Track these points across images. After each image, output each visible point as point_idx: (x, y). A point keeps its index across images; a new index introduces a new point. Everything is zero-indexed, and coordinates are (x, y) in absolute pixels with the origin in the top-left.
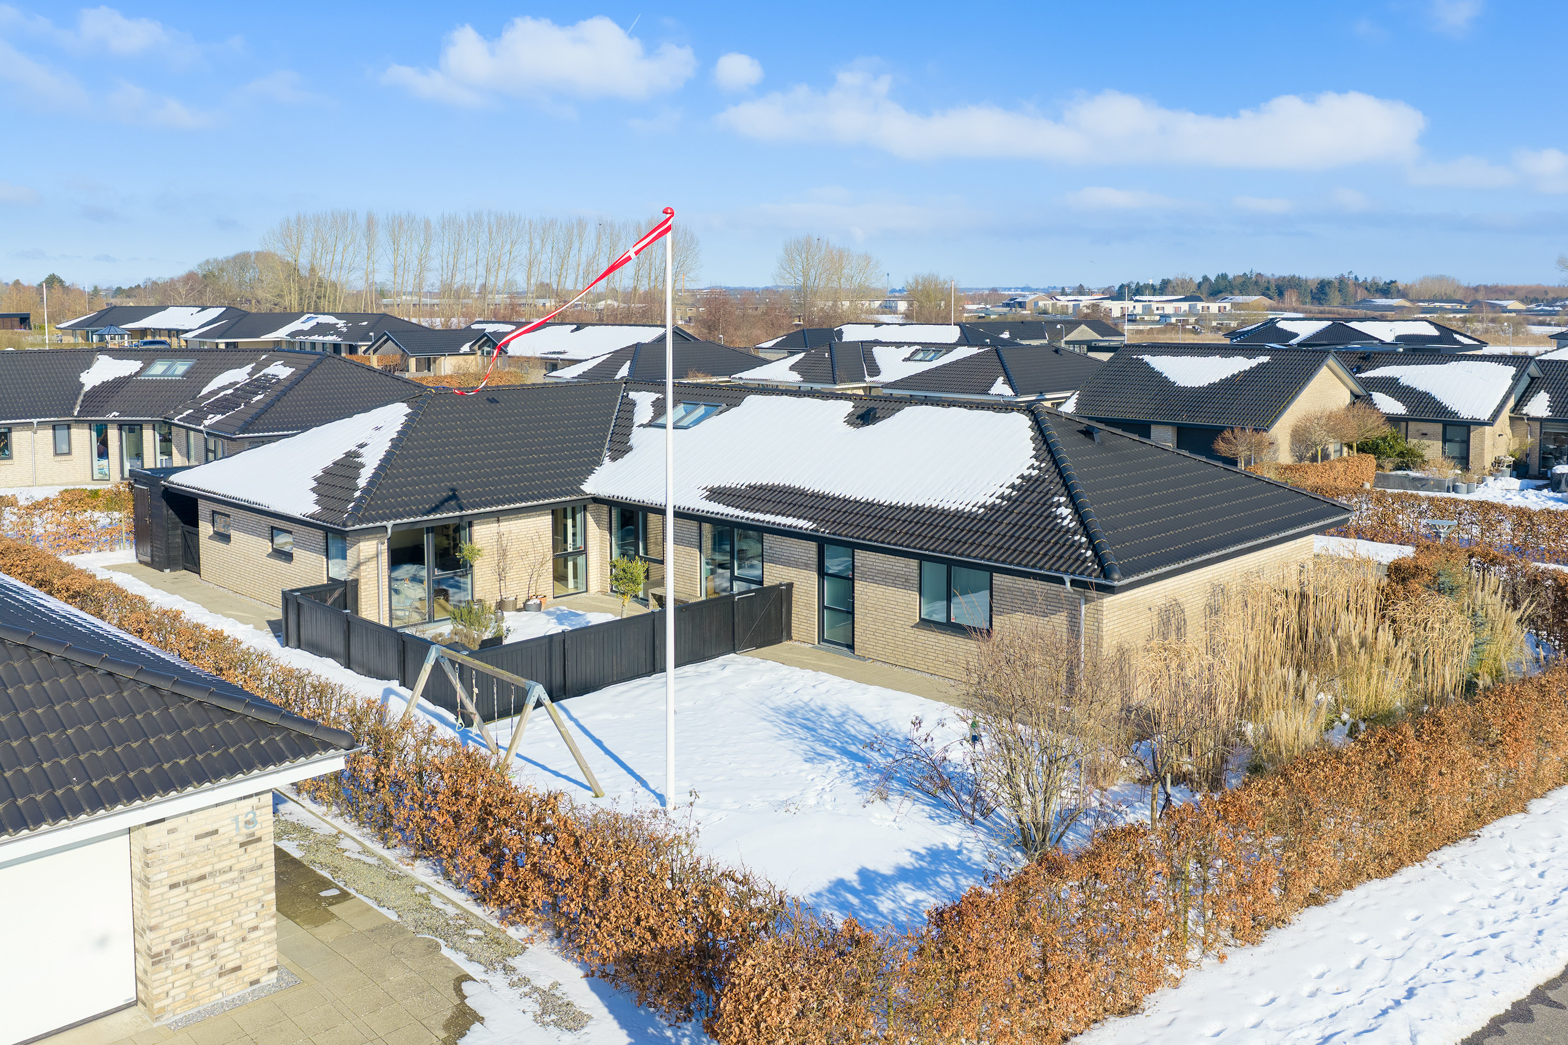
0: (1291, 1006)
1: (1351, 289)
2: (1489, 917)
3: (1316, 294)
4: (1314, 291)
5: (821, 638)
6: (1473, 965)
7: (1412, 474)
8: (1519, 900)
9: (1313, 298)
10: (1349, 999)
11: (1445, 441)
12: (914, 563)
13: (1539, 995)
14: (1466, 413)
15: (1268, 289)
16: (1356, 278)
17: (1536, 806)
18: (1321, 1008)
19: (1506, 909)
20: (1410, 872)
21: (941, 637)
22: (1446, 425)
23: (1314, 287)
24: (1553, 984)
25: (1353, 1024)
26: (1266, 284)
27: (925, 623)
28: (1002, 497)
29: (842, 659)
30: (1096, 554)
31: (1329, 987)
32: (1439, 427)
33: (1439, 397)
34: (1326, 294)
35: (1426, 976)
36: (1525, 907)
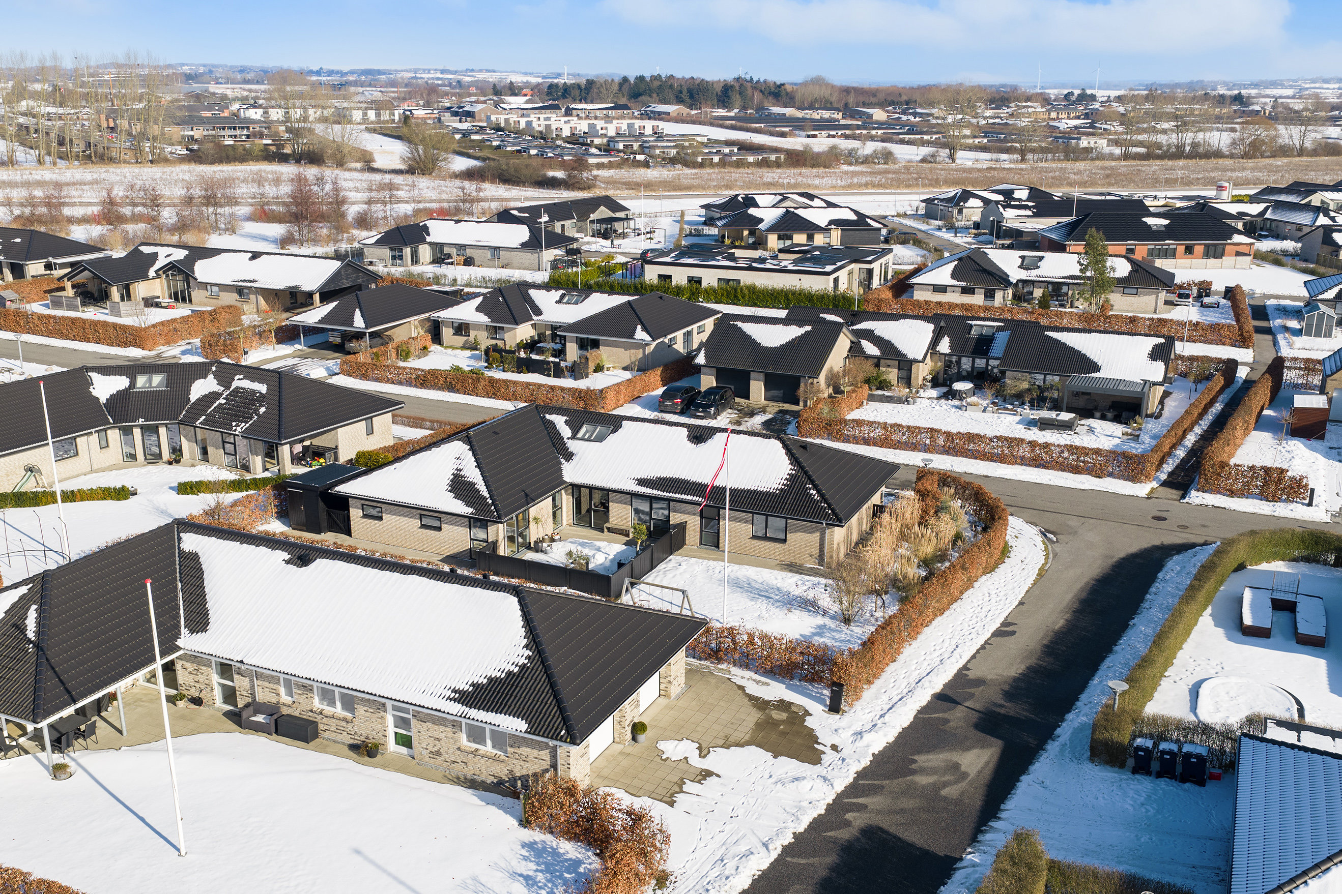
0: (931, 654)
1: (749, 92)
2: (971, 623)
3: (720, 96)
4: (719, 93)
5: (701, 543)
6: (970, 637)
7: (886, 393)
8: (977, 617)
9: (719, 101)
10: (943, 650)
11: (899, 369)
12: (750, 515)
13: (986, 642)
14: (910, 356)
15: (681, 92)
16: (752, 79)
17: (976, 585)
18: (938, 653)
19: (974, 622)
20: (947, 613)
21: (763, 542)
22: (899, 361)
23: (718, 89)
24: (989, 639)
25: (946, 656)
26: (679, 88)
27: (754, 537)
28: (783, 484)
29: (714, 553)
30: (832, 510)
31: (938, 648)
32: (896, 363)
33: (896, 344)
34: (728, 97)
35: (959, 642)
36: (979, 619)
